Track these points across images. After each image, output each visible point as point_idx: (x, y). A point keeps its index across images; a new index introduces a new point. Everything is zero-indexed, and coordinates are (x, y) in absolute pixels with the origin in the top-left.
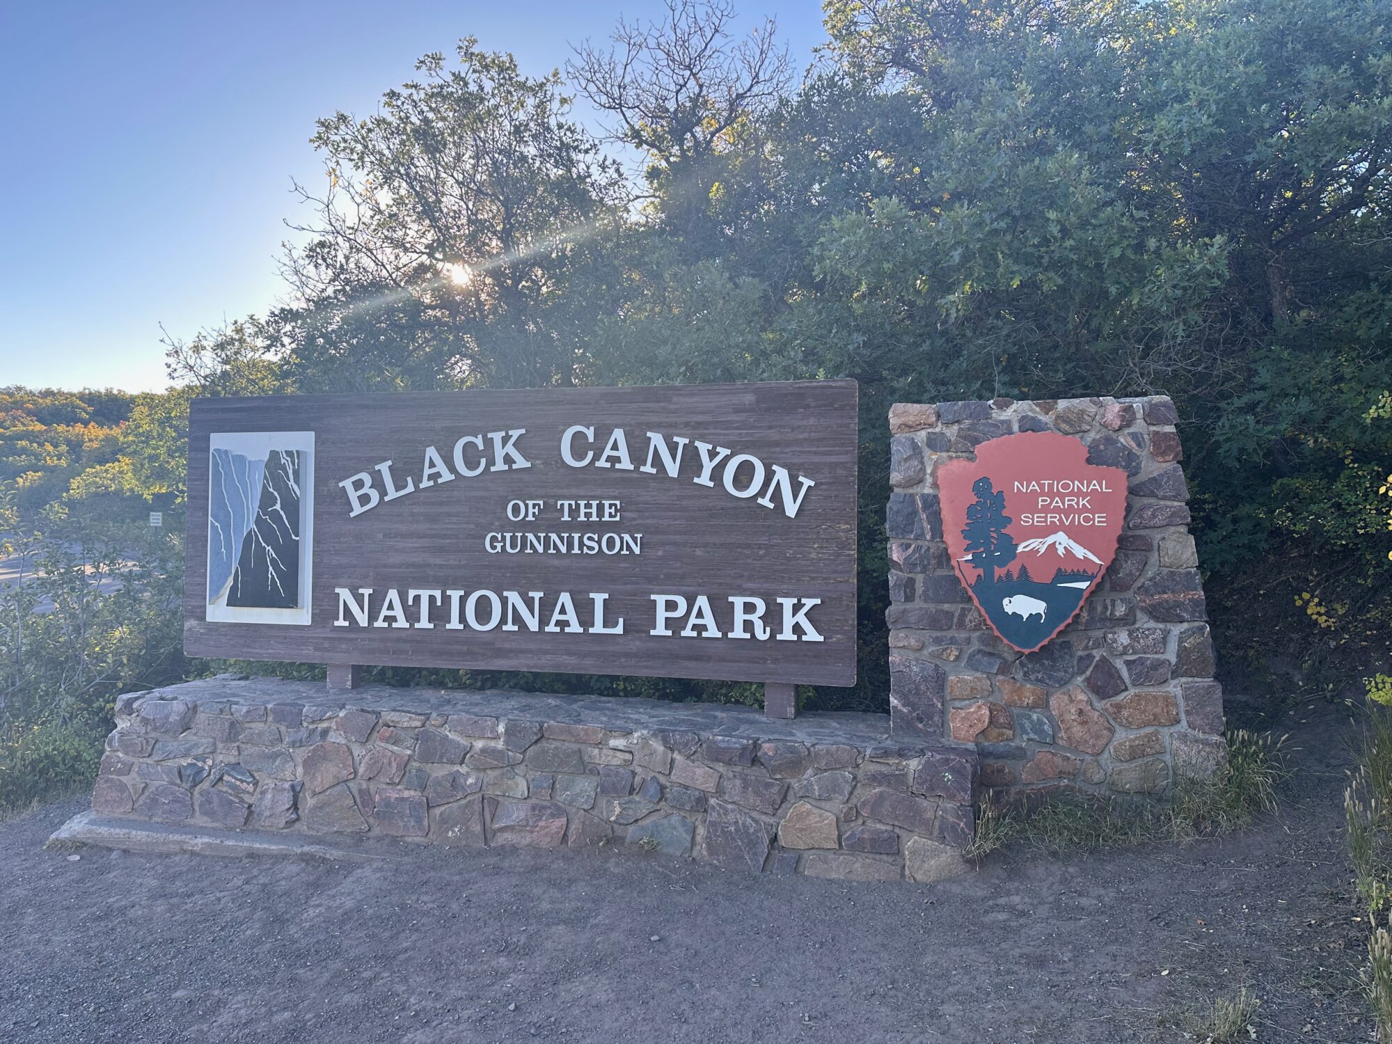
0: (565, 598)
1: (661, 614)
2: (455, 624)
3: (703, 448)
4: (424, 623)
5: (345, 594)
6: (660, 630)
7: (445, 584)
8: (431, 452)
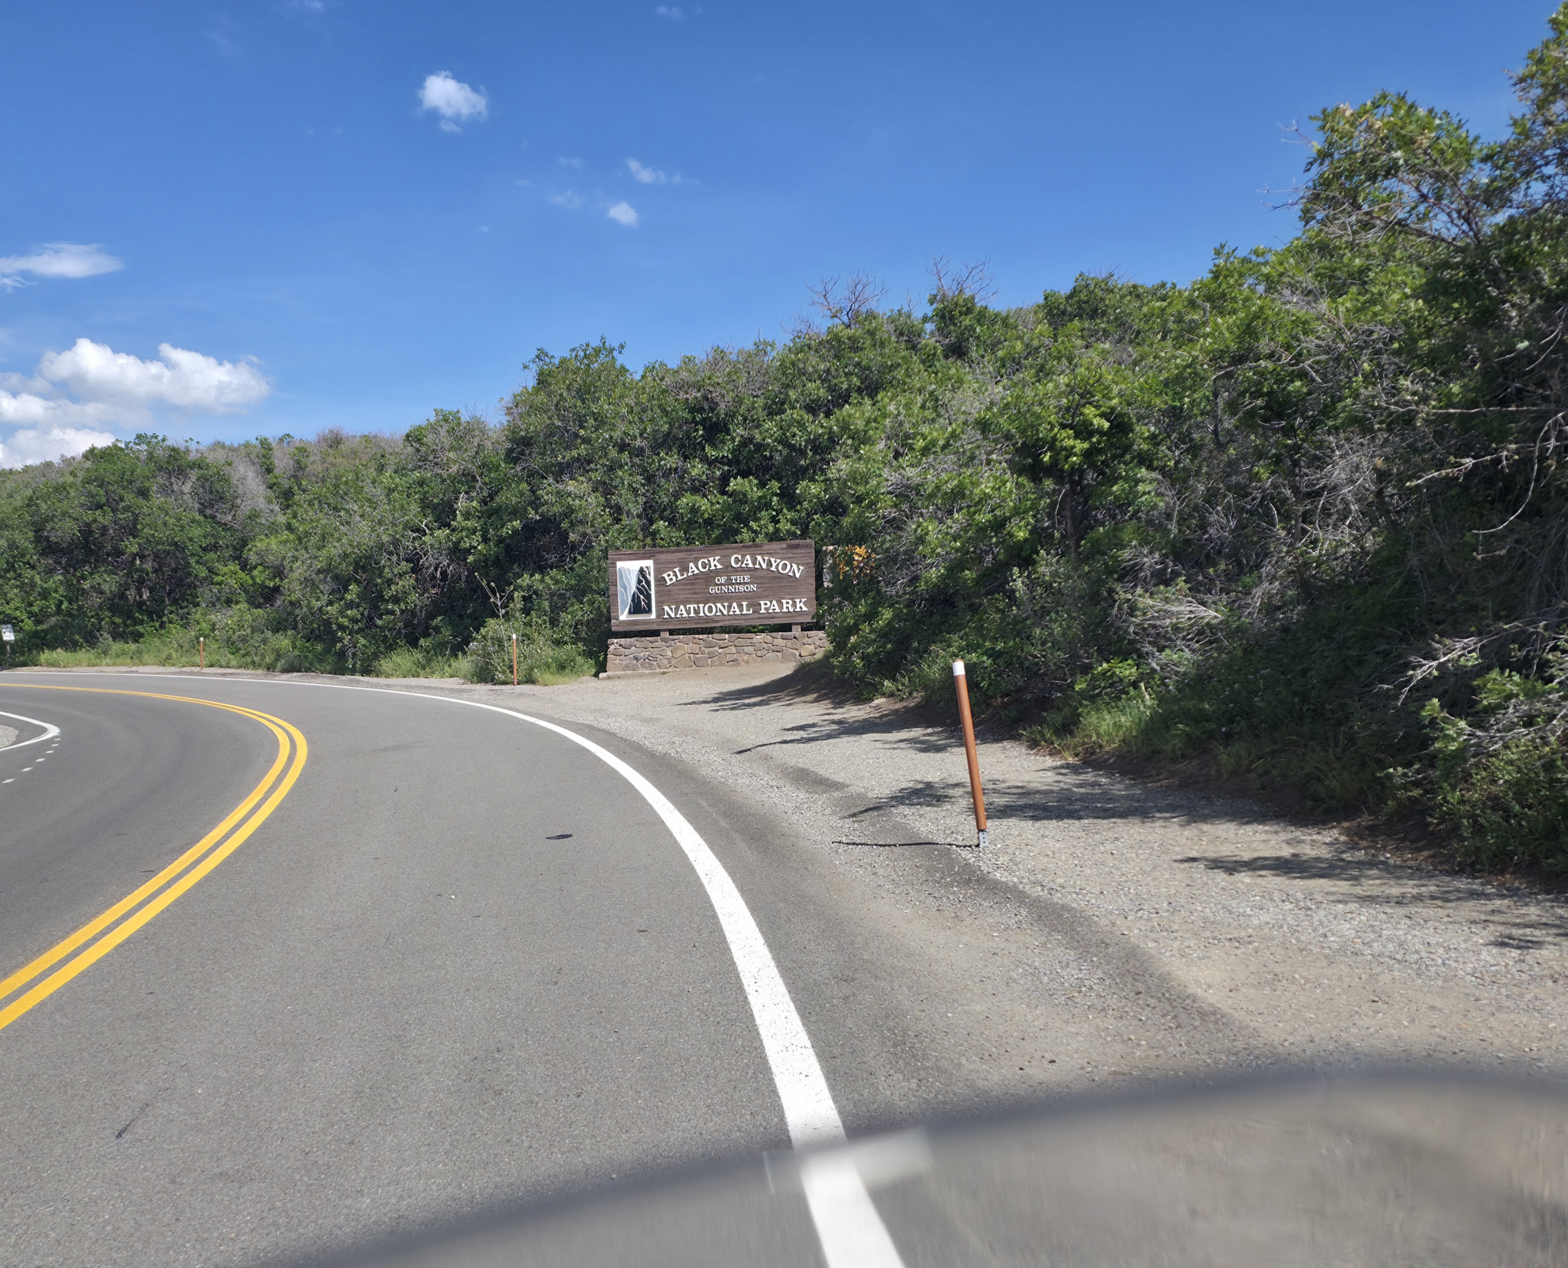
0: (735, 604)
1: (763, 607)
2: (702, 614)
3: (773, 560)
4: (692, 615)
5: (666, 608)
6: (763, 611)
7: (698, 603)
8: (691, 565)
